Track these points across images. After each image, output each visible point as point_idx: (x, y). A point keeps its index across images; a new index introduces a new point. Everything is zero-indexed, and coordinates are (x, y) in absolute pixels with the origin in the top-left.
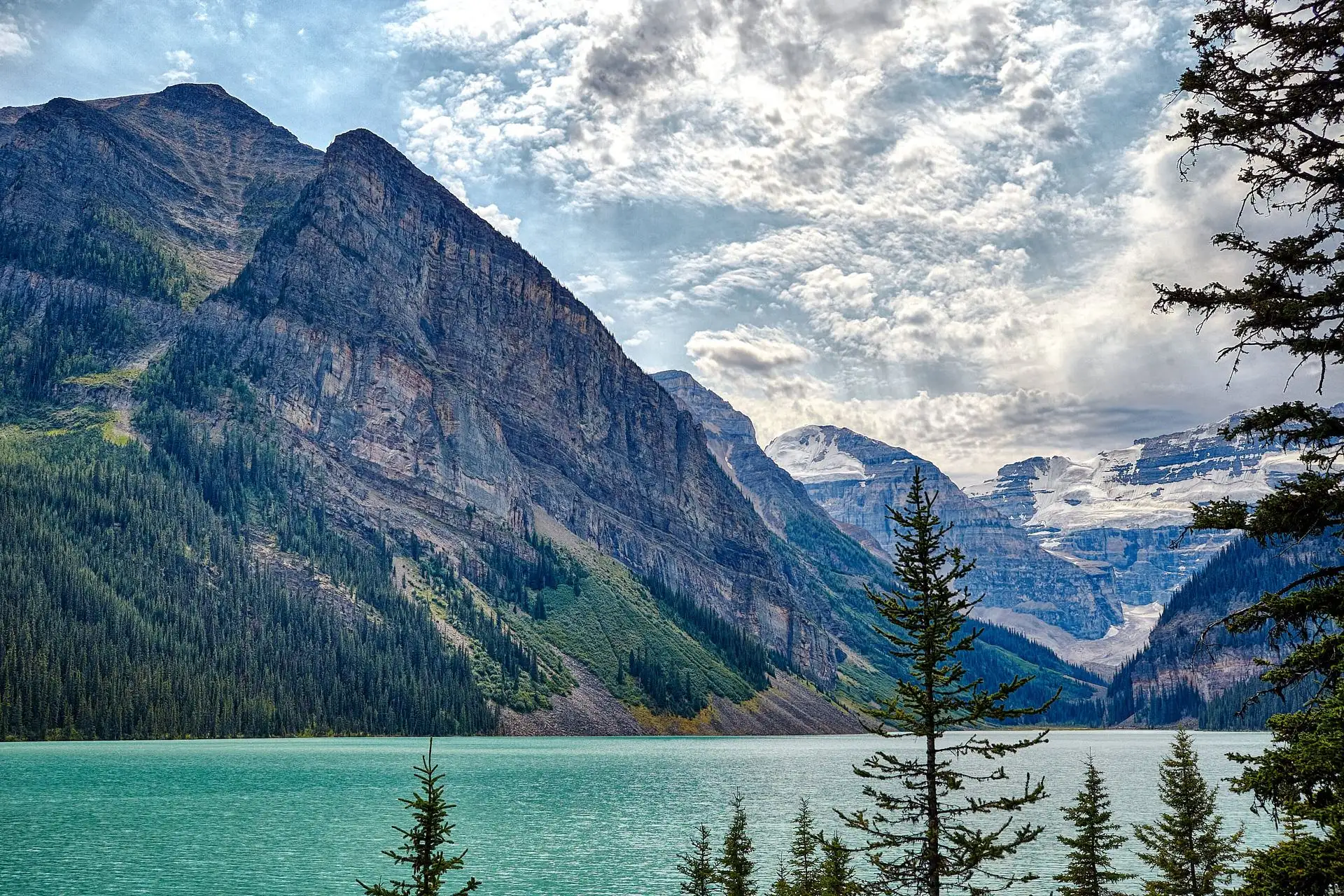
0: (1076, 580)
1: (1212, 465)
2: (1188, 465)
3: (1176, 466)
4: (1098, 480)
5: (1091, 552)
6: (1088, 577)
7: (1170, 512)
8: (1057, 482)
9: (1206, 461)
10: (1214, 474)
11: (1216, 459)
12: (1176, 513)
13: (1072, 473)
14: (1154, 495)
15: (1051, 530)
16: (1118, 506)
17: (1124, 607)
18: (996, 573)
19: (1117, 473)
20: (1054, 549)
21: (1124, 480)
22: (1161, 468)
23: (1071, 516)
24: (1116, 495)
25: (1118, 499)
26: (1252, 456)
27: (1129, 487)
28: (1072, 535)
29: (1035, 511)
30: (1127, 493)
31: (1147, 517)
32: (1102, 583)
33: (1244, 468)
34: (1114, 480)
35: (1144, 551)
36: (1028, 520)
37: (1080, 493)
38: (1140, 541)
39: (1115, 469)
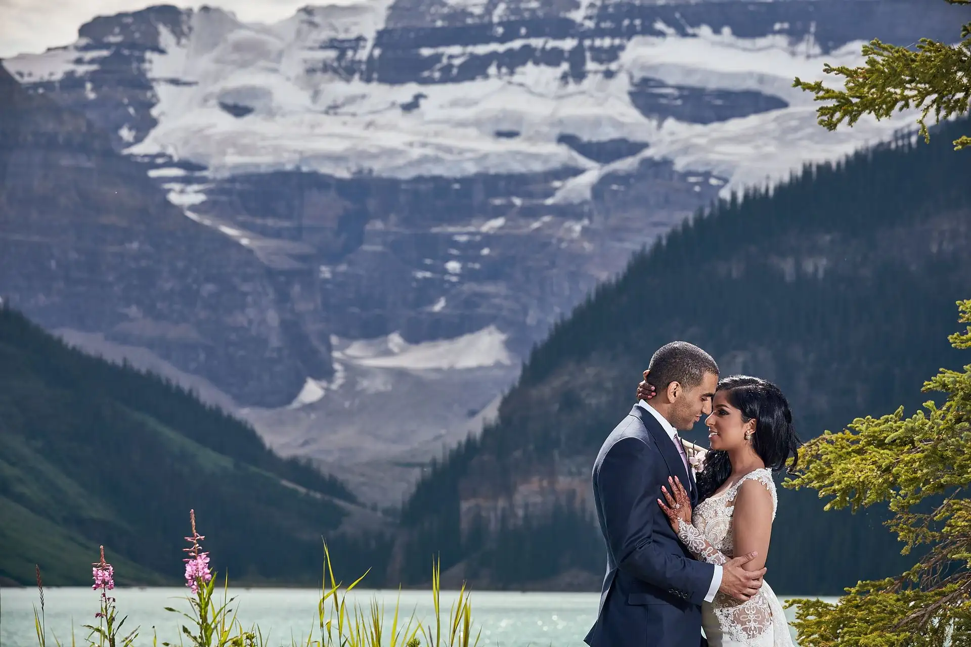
0: (246, 278)
1: (526, 55)
2: (481, 50)
3: (456, 50)
4: (293, 66)
5: (270, 222)
6: (270, 273)
7: (439, 147)
8: (205, 63)
9: (517, 44)
10: (530, 73)
11: (537, 43)
12: (449, 150)
13: (239, 47)
14: (410, 107)
15: (184, 164)
16: (332, 124)
17: (334, 340)
18: (73, 255)
19: (332, 54)
20: (194, 208)
21: (347, 71)
22: (426, 52)
23: (230, 141)
24: (326, 100)
25: (333, 109)
26: (607, 42)
27: (356, 86)
28: (233, 180)
29: (154, 123)
30: (351, 100)
31: (392, 153)
32: (296, 289)
33: (590, 66)
34: (326, 68)
35: (379, 225)
36: (138, 140)
37: (254, 92)
38: (372, 204)
39: (331, 44)
